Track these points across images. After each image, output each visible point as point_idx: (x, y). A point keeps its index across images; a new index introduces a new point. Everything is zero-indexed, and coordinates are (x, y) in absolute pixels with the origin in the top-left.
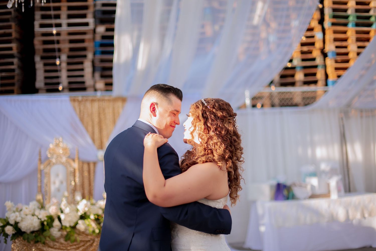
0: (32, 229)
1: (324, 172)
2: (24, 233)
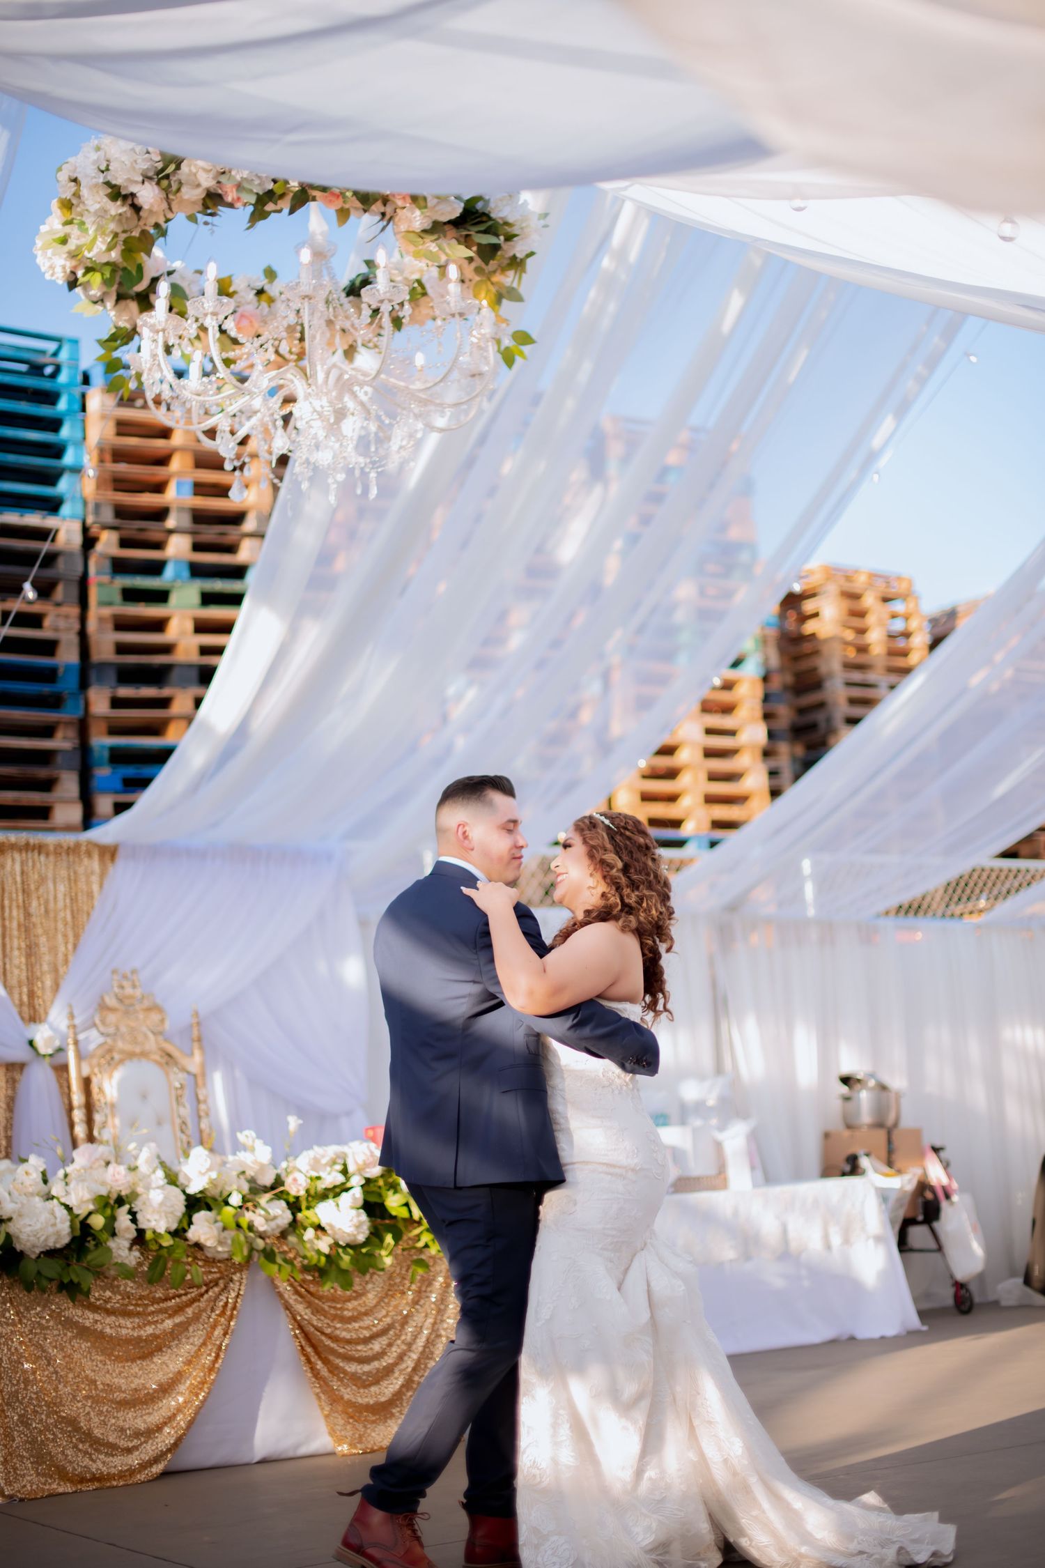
0: (51, 1244)
1: (699, 1108)
2: (21, 1255)
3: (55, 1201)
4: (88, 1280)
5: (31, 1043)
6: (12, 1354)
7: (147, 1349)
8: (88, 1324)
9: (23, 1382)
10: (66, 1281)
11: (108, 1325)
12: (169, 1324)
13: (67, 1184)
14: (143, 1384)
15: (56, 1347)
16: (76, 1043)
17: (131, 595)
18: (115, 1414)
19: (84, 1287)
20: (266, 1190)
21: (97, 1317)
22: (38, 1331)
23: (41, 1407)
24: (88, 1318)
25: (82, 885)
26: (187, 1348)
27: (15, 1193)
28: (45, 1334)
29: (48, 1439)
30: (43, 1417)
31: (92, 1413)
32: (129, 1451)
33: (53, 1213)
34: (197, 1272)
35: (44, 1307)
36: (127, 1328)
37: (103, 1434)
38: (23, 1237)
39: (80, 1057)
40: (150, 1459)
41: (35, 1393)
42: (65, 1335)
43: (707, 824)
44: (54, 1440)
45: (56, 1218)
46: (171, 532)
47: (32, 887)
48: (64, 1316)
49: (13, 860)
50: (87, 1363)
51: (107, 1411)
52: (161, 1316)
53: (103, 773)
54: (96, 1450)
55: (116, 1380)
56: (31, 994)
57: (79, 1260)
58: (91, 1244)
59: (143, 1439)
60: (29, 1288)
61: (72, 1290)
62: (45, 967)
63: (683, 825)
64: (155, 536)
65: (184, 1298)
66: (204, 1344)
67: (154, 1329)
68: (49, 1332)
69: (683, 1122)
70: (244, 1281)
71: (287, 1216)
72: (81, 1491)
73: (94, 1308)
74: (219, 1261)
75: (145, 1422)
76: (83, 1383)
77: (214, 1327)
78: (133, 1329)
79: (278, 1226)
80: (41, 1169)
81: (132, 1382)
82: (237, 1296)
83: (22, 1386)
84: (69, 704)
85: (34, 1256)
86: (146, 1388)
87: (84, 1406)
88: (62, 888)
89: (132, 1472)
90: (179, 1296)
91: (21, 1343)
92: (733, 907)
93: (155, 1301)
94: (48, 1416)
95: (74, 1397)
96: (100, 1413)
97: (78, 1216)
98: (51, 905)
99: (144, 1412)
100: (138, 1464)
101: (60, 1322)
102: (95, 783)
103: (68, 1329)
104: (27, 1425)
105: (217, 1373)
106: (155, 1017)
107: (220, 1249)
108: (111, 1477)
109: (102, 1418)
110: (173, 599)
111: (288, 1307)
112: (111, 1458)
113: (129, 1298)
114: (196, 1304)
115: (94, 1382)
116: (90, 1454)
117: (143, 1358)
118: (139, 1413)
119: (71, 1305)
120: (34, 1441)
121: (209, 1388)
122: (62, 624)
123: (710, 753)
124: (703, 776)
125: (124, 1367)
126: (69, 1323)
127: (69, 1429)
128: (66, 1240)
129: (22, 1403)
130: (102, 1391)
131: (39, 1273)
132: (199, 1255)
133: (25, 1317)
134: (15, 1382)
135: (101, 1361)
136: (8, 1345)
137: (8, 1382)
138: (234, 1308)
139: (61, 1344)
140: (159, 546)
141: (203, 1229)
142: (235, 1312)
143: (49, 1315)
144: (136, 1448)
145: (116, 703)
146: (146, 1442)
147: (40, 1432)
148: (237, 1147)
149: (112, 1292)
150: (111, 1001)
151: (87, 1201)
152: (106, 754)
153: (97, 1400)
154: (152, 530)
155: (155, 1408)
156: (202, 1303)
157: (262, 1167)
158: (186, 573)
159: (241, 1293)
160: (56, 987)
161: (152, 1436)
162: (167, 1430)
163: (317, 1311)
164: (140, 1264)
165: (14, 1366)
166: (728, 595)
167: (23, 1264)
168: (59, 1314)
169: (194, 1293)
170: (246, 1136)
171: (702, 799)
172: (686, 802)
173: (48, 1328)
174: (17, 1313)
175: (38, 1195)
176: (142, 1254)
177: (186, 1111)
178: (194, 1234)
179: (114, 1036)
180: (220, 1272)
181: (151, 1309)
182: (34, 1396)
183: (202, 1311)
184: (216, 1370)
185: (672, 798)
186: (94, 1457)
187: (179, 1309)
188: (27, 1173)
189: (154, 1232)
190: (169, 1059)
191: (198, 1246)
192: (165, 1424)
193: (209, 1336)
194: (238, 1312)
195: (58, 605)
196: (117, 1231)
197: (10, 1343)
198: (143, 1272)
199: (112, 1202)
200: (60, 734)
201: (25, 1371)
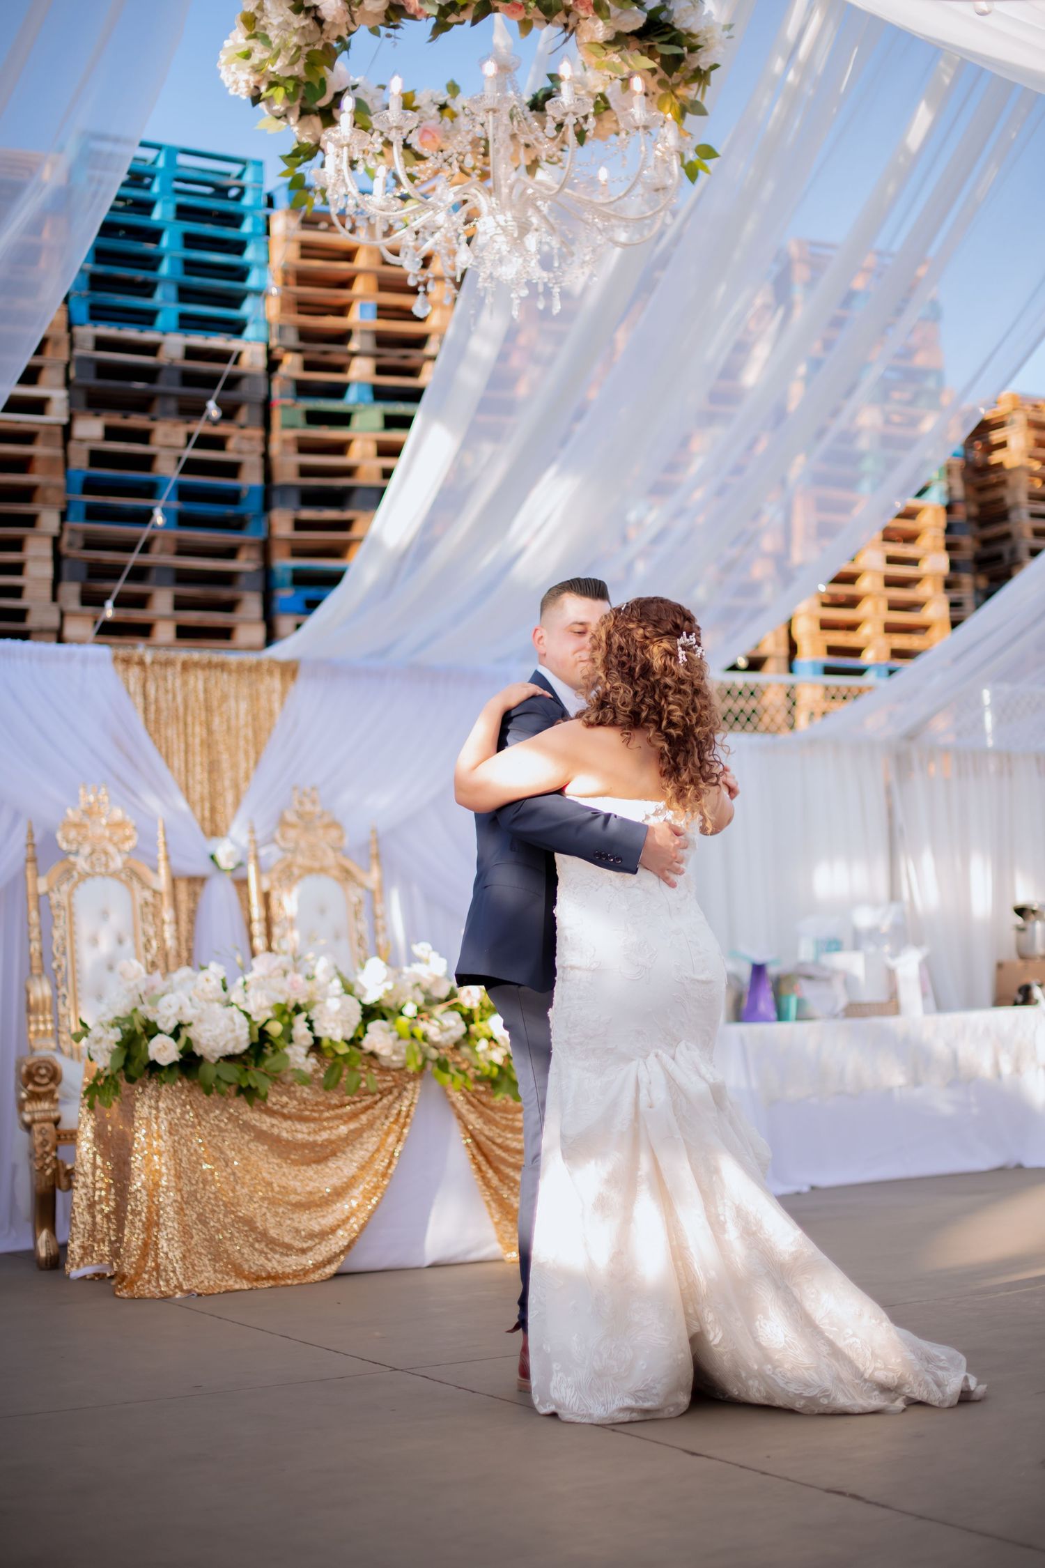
3: (234, 1008)
4: (265, 1085)
5: (212, 857)
6: (192, 1155)
7: (321, 1154)
8: (264, 1127)
9: (202, 1183)
10: (244, 1085)
11: (284, 1130)
12: (343, 1129)
13: (246, 991)
14: (318, 1187)
15: (234, 1150)
16: (256, 857)
17: (314, 418)
18: (291, 1216)
19: (262, 1091)
20: (440, 1001)
21: (275, 1121)
22: (217, 1133)
23: (218, 1206)
24: (265, 1122)
25: (263, 702)
26: (359, 1154)
27: (196, 1000)
28: (223, 1137)
29: (224, 1238)
30: (221, 1216)
31: (268, 1215)
32: (303, 1251)
33: (232, 1019)
34: (371, 1080)
35: (223, 1110)
36: (303, 1133)
37: (278, 1234)
38: (203, 1041)
39: (260, 871)
40: (323, 1260)
41: (214, 1193)
42: (243, 1138)
43: (886, 653)
44: (231, 1239)
45: (234, 1024)
46: (353, 355)
47: (215, 703)
48: (242, 1120)
49: (196, 677)
50: (264, 1165)
51: (283, 1213)
52: (336, 1122)
53: (285, 594)
54: (271, 1249)
55: (292, 1183)
56: (213, 810)
57: (257, 1065)
58: (268, 1050)
59: (317, 1241)
60: (208, 1091)
61: (249, 1093)
62: (227, 783)
63: (863, 653)
64: (339, 359)
65: (359, 1105)
66: (378, 1150)
67: (329, 1135)
68: (227, 1134)
69: (856, 947)
70: (418, 1090)
71: (461, 1028)
72: (257, 1289)
73: (271, 1113)
74: (394, 1070)
75: (319, 1224)
76: (259, 1184)
77: (388, 1134)
78: (309, 1134)
79: (452, 1038)
80: (221, 977)
81: (307, 1185)
82: (410, 1105)
83: (201, 1185)
84: (251, 526)
85: (213, 1061)
86: (320, 1191)
87: (261, 1207)
88: (243, 706)
89: (306, 1272)
90: (354, 1103)
91: (200, 1145)
92: (911, 736)
93: (330, 1107)
94: (225, 1216)
95: (251, 1198)
96: (276, 1214)
97: (255, 1023)
98: (233, 722)
99: (318, 1214)
100: (312, 1264)
101: (239, 1126)
102: (277, 605)
103: (245, 1132)
104: (205, 1223)
105: (390, 1179)
106: (334, 833)
107: (395, 1058)
108: (285, 1276)
109: (278, 1219)
110: (356, 421)
111: (460, 1117)
112: (286, 1258)
113: (305, 1103)
114: (370, 1111)
115: (270, 1184)
116: (266, 1254)
117: (318, 1161)
118: (314, 1215)
119: (248, 1108)
120: (212, 1239)
121: (382, 1193)
122: (246, 446)
123: (890, 582)
124: (883, 605)
125: (299, 1171)
126: (247, 1127)
127: (246, 1228)
128: (244, 1046)
129: (200, 1202)
130: (279, 1193)
131: (218, 1077)
132: (374, 1063)
133: (204, 1119)
134: (194, 1182)
135: (277, 1165)
136: (187, 1146)
137: (187, 1182)
138: (407, 1116)
139: (239, 1147)
140: (341, 368)
141: (379, 1038)
142: (408, 1120)
143: (227, 1118)
144: (310, 1249)
145: (300, 525)
146: (319, 1243)
147: (218, 1231)
148: (413, 959)
149: (290, 1098)
150: (291, 817)
151: (266, 1008)
152: (288, 577)
153: (273, 1202)
154: (335, 353)
155: (330, 1211)
156: (377, 1111)
157: (437, 980)
158: (369, 396)
159: (415, 1101)
160: (237, 803)
161: (326, 1238)
162: (340, 1232)
163: (489, 1121)
164: (316, 1071)
165: (193, 1167)
166: (914, 422)
167: (202, 1068)
168: (237, 1118)
169: (369, 1100)
170: (422, 949)
171: (881, 628)
172: (866, 631)
173: (226, 1131)
174: (197, 1116)
175: (218, 1001)
176: (318, 1061)
177: (364, 926)
178: (369, 1043)
179: (294, 851)
180: (394, 1080)
181: (327, 1114)
182: (212, 1196)
183: (376, 1118)
184: (389, 1176)
185: (852, 627)
186: (269, 1256)
187: (354, 1116)
188: (207, 980)
189: (331, 1040)
190: (347, 875)
191: (373, 1055)
192: (339, 1226)
193: (382, 1143)
194: (412, 1120)
195: (242, 427)
196: (294, 1038)
197: (189, 1144)
198: (319, 1079)
199: (290, 1010)
200: (243, 555)
201: (203, 1172)
